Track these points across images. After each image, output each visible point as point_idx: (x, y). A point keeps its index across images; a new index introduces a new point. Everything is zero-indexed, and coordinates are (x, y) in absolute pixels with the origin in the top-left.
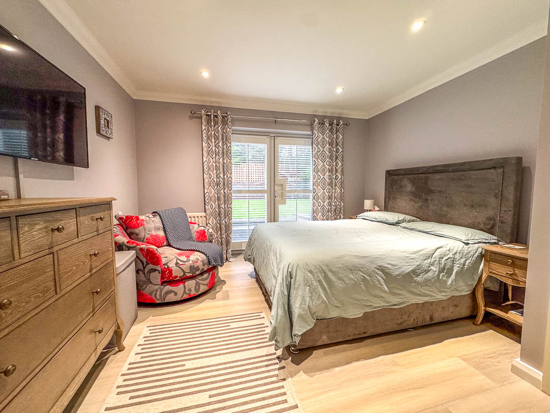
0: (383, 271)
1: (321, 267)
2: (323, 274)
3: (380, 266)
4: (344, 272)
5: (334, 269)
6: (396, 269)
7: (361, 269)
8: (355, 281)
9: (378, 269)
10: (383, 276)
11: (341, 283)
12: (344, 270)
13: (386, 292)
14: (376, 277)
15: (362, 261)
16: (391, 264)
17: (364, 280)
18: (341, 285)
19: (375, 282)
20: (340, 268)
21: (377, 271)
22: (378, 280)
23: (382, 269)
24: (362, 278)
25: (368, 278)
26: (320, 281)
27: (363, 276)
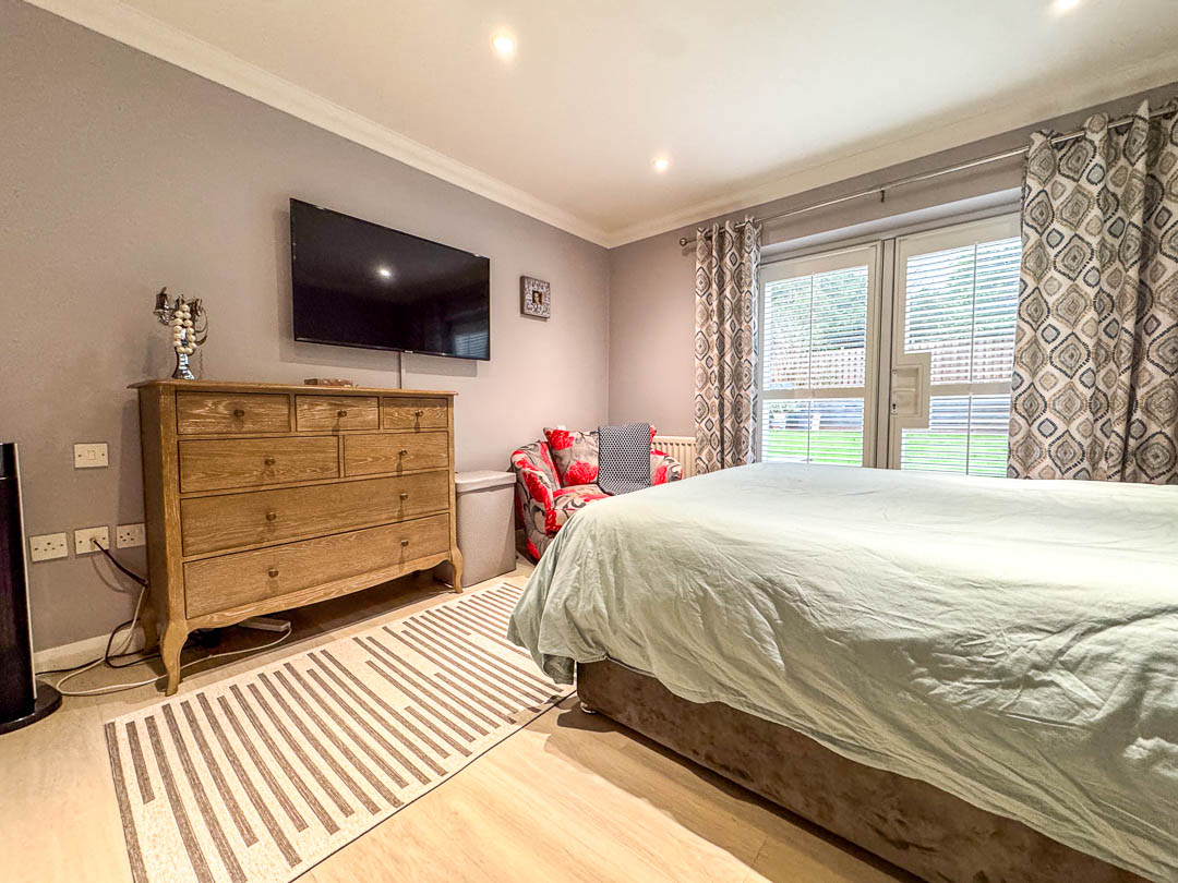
0: (776, 598)
1: (615, 535)
2: (615, 552)
3: (770, 580)
4: (658, 560)
5: (638, 547)
6: (831, 609)
7: (706, 570)
8: (678, 594)
9: (762, 588)
10: (775, 615)
11: (643, 587)
12: (660, 557)
13: (772, 667)
14: (745, 607)
15: (716, 550)
16: (816, 588)
17: (704, 600)
18: (642, 591)
19: (737, 621)
20: (652, 549)
21: (755, 591)
22: (751, 622)
23: (776, 593)
24: (701, 594)
25: (720, 602)
26: (601, 563)
27: (705, 591)
